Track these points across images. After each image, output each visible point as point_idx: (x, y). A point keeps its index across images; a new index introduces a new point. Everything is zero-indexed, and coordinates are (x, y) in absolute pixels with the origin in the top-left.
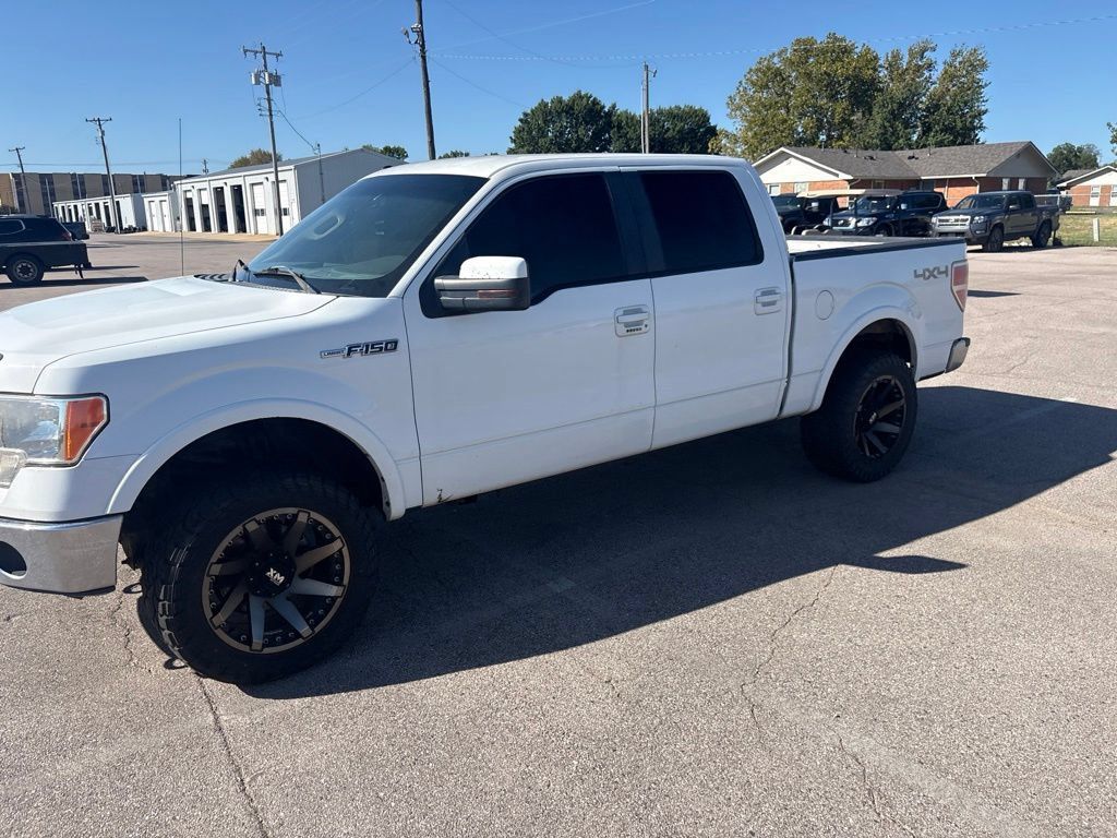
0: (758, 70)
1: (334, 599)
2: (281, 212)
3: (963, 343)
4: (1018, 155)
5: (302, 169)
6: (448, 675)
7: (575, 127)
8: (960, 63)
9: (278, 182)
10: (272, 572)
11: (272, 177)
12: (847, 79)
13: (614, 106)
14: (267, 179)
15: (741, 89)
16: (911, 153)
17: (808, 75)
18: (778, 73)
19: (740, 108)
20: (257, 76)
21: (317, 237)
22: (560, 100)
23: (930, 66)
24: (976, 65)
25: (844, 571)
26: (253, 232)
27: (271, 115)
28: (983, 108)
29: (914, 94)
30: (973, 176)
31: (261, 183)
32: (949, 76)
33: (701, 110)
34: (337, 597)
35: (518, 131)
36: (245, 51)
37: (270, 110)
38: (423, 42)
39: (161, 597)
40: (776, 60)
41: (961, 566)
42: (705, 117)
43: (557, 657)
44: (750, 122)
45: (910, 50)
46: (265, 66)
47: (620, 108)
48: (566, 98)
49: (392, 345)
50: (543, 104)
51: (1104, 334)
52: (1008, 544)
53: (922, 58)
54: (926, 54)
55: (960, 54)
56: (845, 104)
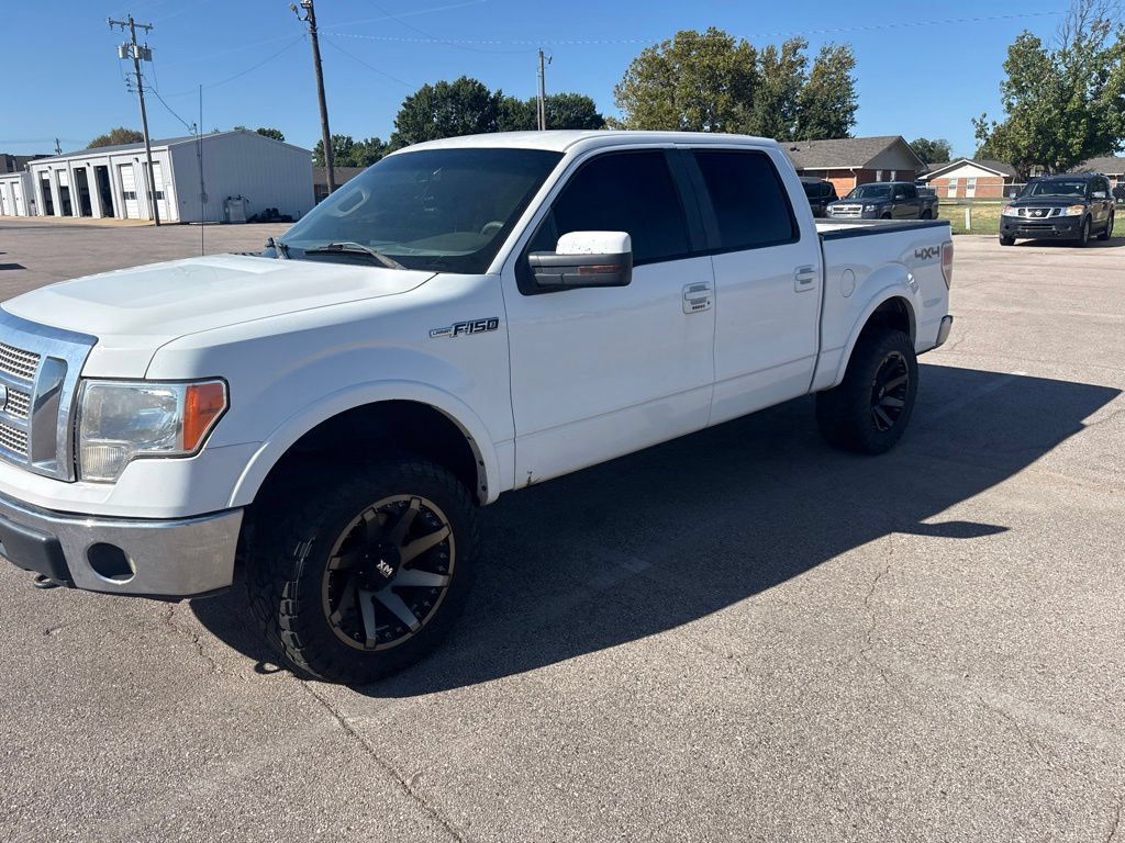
0: (644, 60)
1: (439, 589)
2: (155, 196)
3: (948, 320)
4: (889, 149)
5: (178, 151)
6: (566, 661)
7: (461, 113)
8: (830, 60)
9: (151, 163)
10: (382, 563)
11: (143, 158)
12: (729, 72)
13: (500, 93)
14: (137, 159)
15: (628, 78)
16: (792, 145)
17: (692, 67)
18: (663, 63)
19: (627, 97)
20: (125, 49)
21: (341, 214)
22: (445, 85)
23: (802, 63)
24: (844, 63)
25: (899, 539)
26: (122, 218)
27: (141, 91)
28: (854, 104)
29: (792, 88)
30: (851, 168)
31: (131, 164)
32: (820, 73)
33: (587, 98)
34: (442, 587)
35: (402, 116)
36: (111, 23)
37: (140, 86)
38: (314, 18)
39: (285, 595)
40: (659, 51)
41: (1004, 529)
42: (590, 106)
43: (668, 637)
44: (638, 112)
45: (784, 46)
46: (134, 39)
47: (506, 95)
48: (450, 83)
49: (493, 324)
50: (427, 89)
51: (1019, 313)
52: (1031, 506)
53: (795, 54)
54: (798, 51)
55: (829, 51)
56: (727, 96)
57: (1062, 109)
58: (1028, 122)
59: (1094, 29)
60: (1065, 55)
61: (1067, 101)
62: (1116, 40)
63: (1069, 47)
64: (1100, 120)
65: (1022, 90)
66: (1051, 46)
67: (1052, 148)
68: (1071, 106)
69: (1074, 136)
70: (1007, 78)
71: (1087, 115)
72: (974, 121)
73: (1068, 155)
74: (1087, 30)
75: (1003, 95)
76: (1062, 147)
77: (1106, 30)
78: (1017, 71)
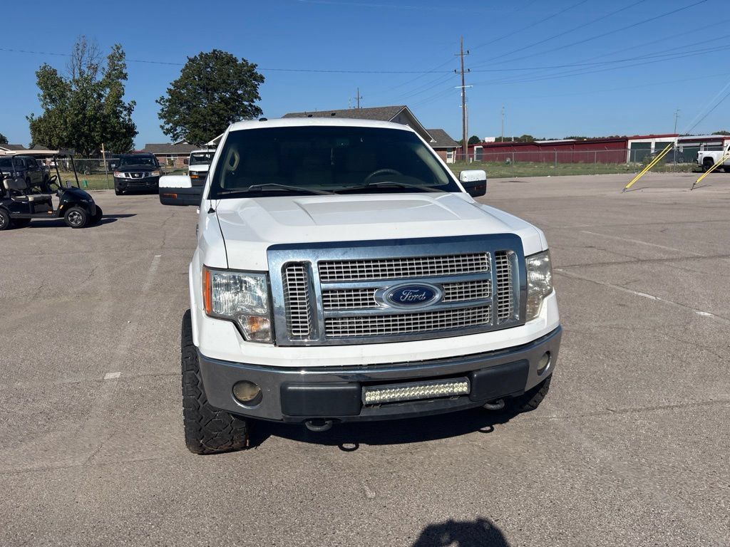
21: (233, 168)
57: (84, 114)
58: (65, 121)
59: (89, 68)
60: (77, 82)
61: (84, 108)
62: (104, 77)
63: (76, 78)
64: (107, 123)
65: (53, 101)
66: (66, 74)
67: (83, 138)
68: (89, 111)
69: (93, 131)
70: (42, 93)
71: (98, 119)
72: (27, 117)
73: (94, 142)
74: (84, 68)
75: (42, 103)
76: (89, 138)
77: (95, 70)
78: (47, 88)
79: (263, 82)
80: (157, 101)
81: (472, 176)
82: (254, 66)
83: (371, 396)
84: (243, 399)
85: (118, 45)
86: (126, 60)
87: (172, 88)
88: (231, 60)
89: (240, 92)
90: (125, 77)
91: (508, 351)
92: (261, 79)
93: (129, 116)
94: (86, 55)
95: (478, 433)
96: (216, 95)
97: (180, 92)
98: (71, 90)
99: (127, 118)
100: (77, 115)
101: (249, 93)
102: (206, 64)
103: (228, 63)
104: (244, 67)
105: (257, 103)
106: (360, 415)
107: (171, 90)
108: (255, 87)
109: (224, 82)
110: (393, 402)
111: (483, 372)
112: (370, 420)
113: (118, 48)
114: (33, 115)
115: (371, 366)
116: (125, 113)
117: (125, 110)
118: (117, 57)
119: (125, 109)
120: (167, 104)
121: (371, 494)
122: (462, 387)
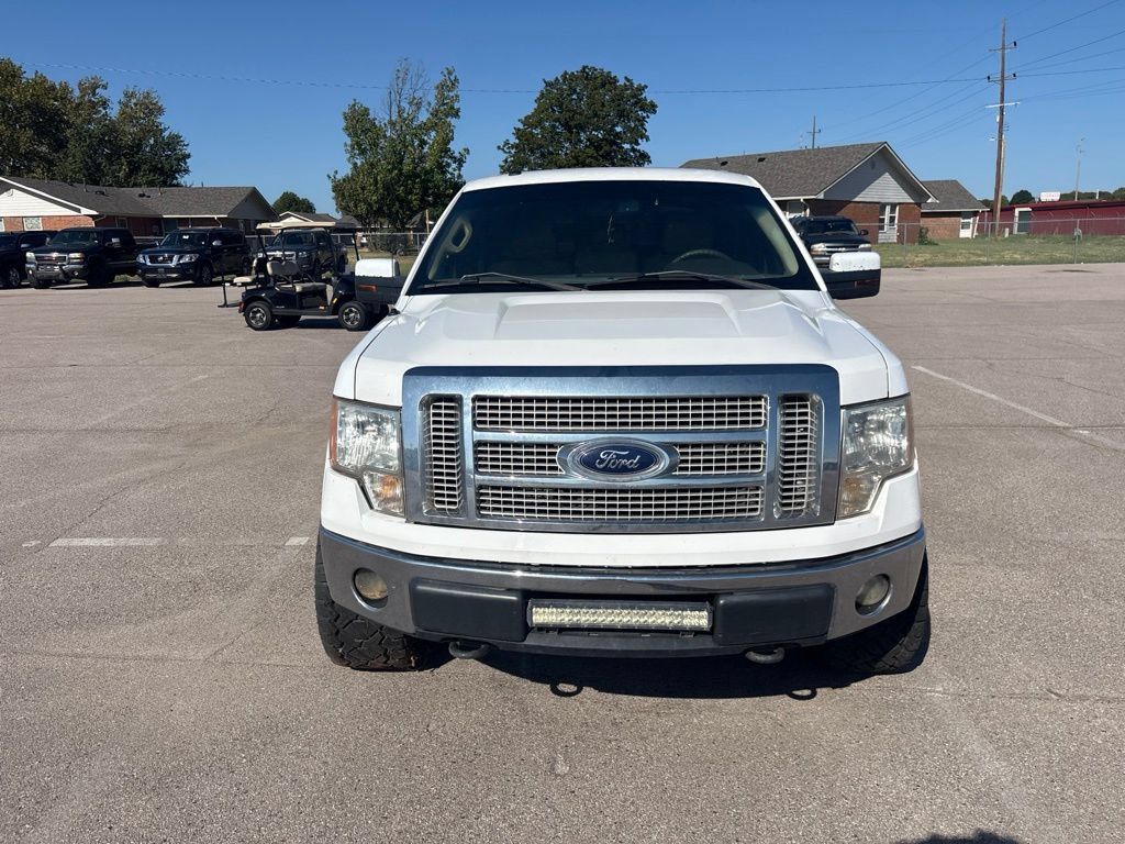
4: (246, 200)
8: (136, 104)
12: (28, 106)
16: (138, 191)
21: (457, 249)
23: (104, 104)
24: (153, 109)
30: (216, 217)
32: (128, 116)
45: (80, 84)
53: (94, 94)
54: (97, 91)
55: (133, 95)
56: (30, 133)
57: (400, 170)
58: (376, 180)
59: (410, 103)
61: (401, 162)
62: (429, 116)
63: (393, 118)
64: (429, 181)
65: (363, 152)
66: (380, 115)
67: (397, 203)
68: (407, 167)
69: (411, 193)
70: (349, 141)
71: (418, 176)
72: (329, 177)
73: (410, 209)
74: (404, 104)
75: (349, 155)
76: (404, 202)
77: (419, 106)
78: (356, 135)
79: (655, 112)
80: (499, 148)
81: (850, 263)
82: (642, 89)
83: (542, 615)
84: (369, 595)
85: (451, 69)
86: (461, 90)
87: (521, 127)
88: (608, 81)
89: (618, 129)
90: (456, 114)
91: (793, 566)
92: (653, 108)
93: (460, 170)
94: (408, 86)
95: (786, 698)
96: (583, 136)
97: (531, 133)
98: (385, 136)
99: (456, 173)
100: (390, 171)
101: (632, 130)
102: (570, 88)
103: (603, 85)
104: (627, 90)
105: (643, 146)
106: (525, 643)
107: (519, 130)
108: (642, 121)
109: (596, 115)
110: (575, 629)
111: (735, 599)
112: (540, 652)
113: (450, 73)
114: (336, 172)
115: (544, 568)
116: (454, 166)
117: (455, 162)
118: (448, 85)
119: (455, 160)
120: (513, 151)
121: (562, 768)
122: (698, 619)
